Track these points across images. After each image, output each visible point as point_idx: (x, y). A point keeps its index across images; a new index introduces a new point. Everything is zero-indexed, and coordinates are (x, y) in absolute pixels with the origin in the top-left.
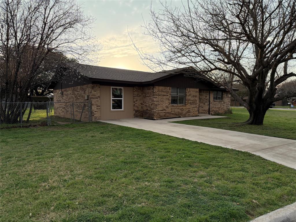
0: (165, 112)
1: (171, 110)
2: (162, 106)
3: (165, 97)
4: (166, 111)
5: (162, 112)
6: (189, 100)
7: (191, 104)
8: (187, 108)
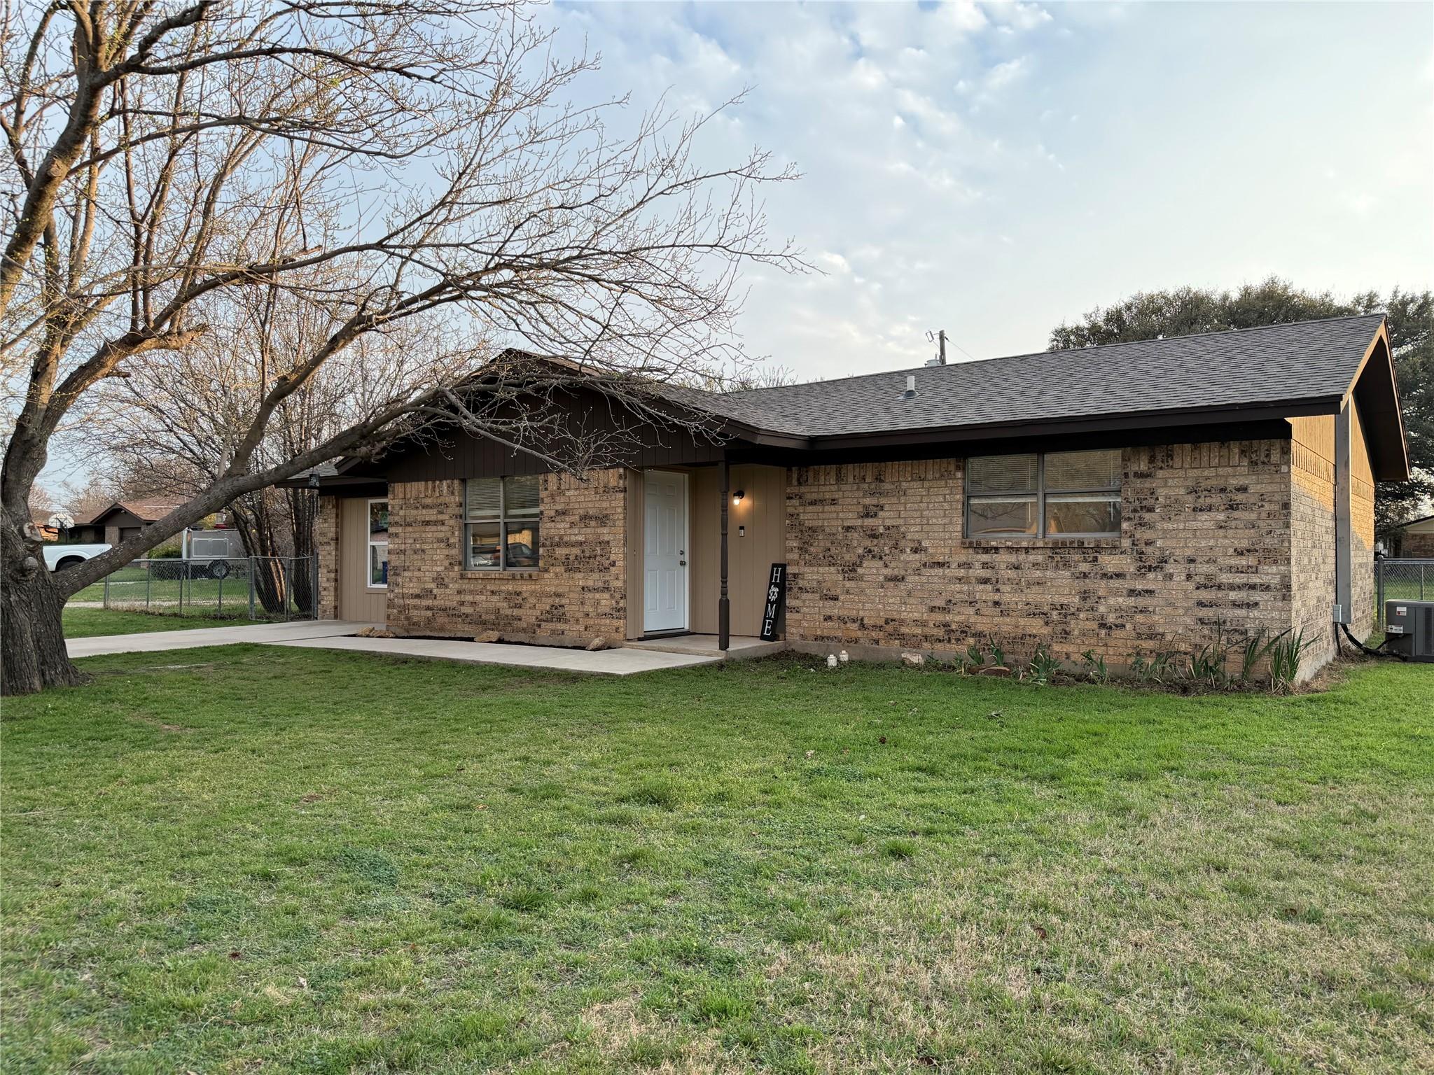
0: (429, 602)
1: (458, 598)
2: (417, 574)
3: (430, 533)
4: (436, 603)
5: (417, 602)
6: (558, 545)
7: (568, 570)
8: (548, 589)
